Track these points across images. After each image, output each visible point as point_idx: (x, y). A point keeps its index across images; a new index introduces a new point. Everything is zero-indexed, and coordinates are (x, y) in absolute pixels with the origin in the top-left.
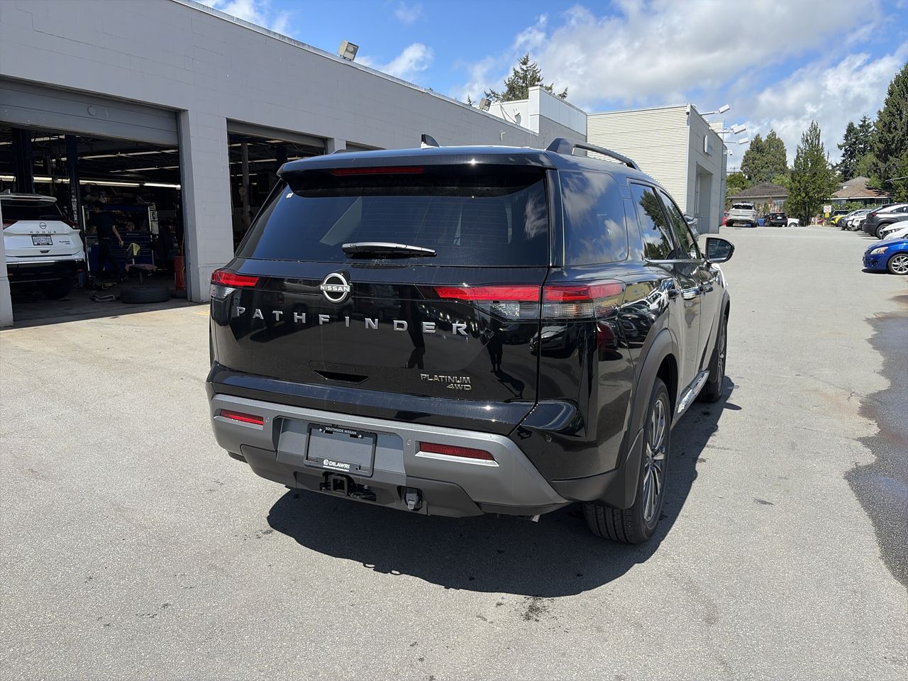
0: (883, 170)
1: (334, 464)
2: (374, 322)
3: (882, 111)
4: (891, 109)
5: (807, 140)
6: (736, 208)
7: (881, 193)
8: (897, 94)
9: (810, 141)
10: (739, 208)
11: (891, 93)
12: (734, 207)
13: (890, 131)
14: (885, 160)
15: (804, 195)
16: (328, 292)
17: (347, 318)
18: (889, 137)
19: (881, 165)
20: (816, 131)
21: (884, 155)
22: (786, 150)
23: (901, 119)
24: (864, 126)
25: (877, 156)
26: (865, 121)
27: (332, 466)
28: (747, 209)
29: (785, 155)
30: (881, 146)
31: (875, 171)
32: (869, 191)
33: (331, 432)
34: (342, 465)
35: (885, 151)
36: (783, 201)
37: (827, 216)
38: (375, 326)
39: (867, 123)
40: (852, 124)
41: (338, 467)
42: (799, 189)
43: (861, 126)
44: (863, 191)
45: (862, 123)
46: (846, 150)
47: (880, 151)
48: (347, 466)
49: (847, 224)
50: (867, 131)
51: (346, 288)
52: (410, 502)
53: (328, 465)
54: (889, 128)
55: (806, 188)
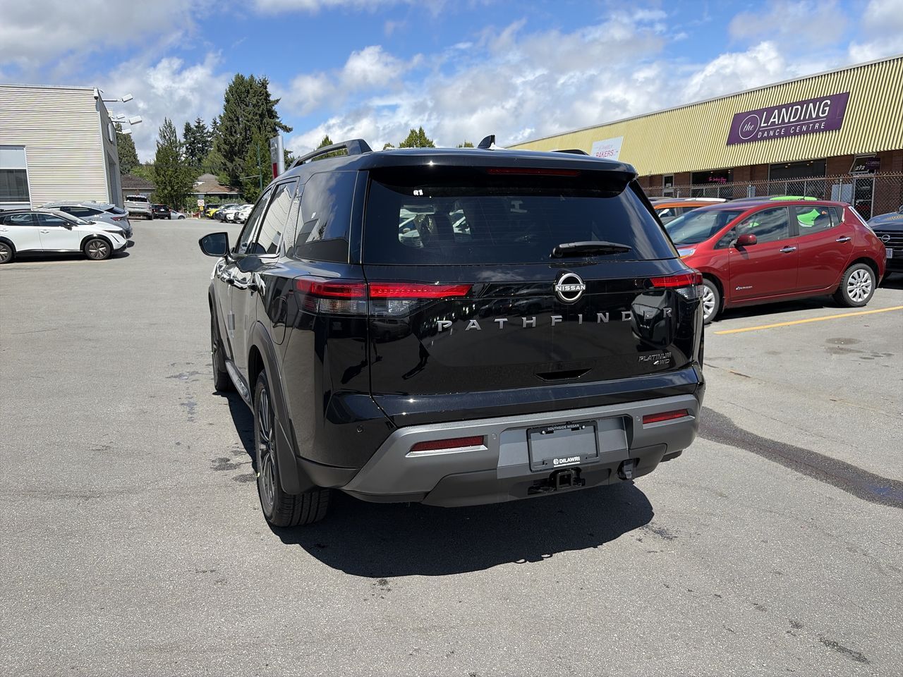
0: (231, 169)
1: (564, 460)
2: (605, 316)
3: (222, 115)
4: (230, 115)
5: (165, 137)
6: (130, 200)
7: (232, 190)
8: (233, 102)
9: (167, 137)
10: (132, 200)
11: (227, 101)
12: (128, 199)
13: (231, 135)
14: (232, 161)
15: (169, 188)
16: (563, 293)
17: (581, 316)
18: (232, 139)
19: (228, 164)
20: (171, 128)
21: (230, 155)
22: (134, 143)
23: (239, 124)
24: (200, 128)
25: (224, 156)
26: (199, 123)
27: (563, 463)
28: (142, 201)
29: (134, 148)
30: (227, 147)
31: (225, 169)
32: (222, 187)
33: (552, 432)
34: (572, 459)
35: (230, 152)
36: (150, 194)
37: (202, 209)
38: (606, 320)
39: (201, 124)
40: (189, 124)
41: (569, 462)
42: (165, 183)
43: (196, 127)
44: (216, 187)
45: (197, 124)
46: (187, 148)
47: (226, 151)
48: (577, 458)
49: (225, 217)
50: (202, 132)
51: (581, 287)
52: (627, 473)
53: (559, 464)
54: (231, 132)
55: (170, 182)
